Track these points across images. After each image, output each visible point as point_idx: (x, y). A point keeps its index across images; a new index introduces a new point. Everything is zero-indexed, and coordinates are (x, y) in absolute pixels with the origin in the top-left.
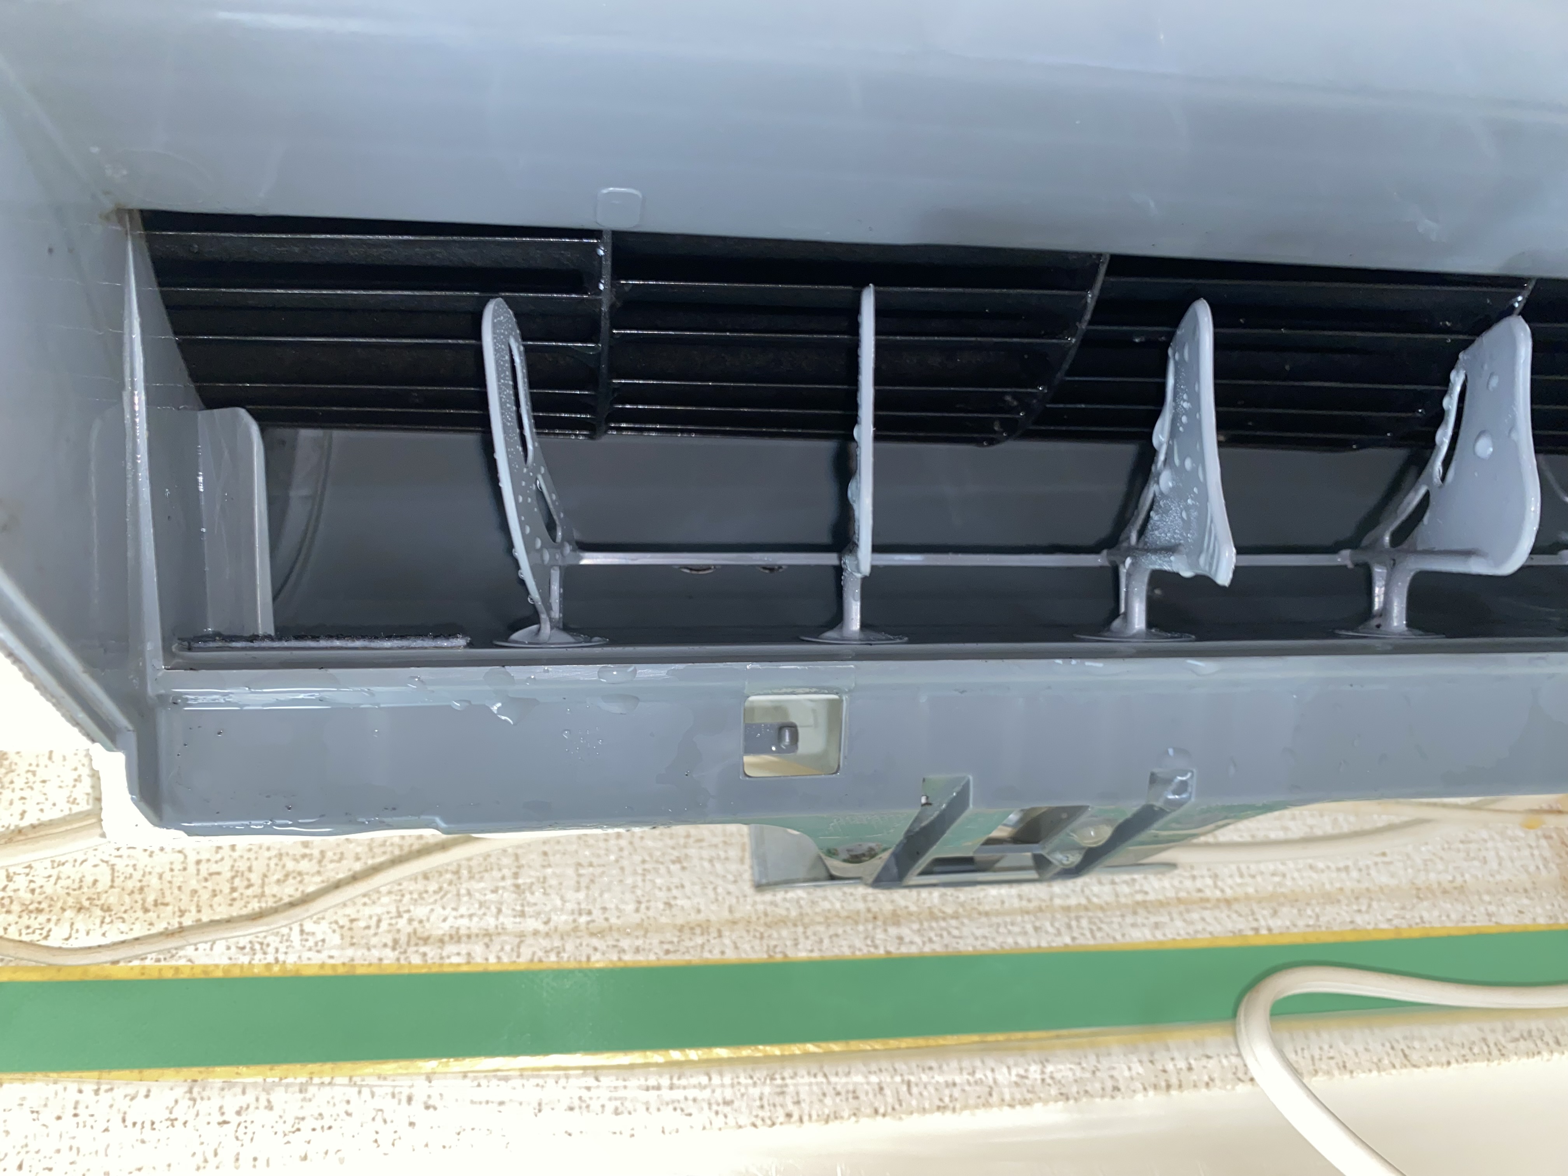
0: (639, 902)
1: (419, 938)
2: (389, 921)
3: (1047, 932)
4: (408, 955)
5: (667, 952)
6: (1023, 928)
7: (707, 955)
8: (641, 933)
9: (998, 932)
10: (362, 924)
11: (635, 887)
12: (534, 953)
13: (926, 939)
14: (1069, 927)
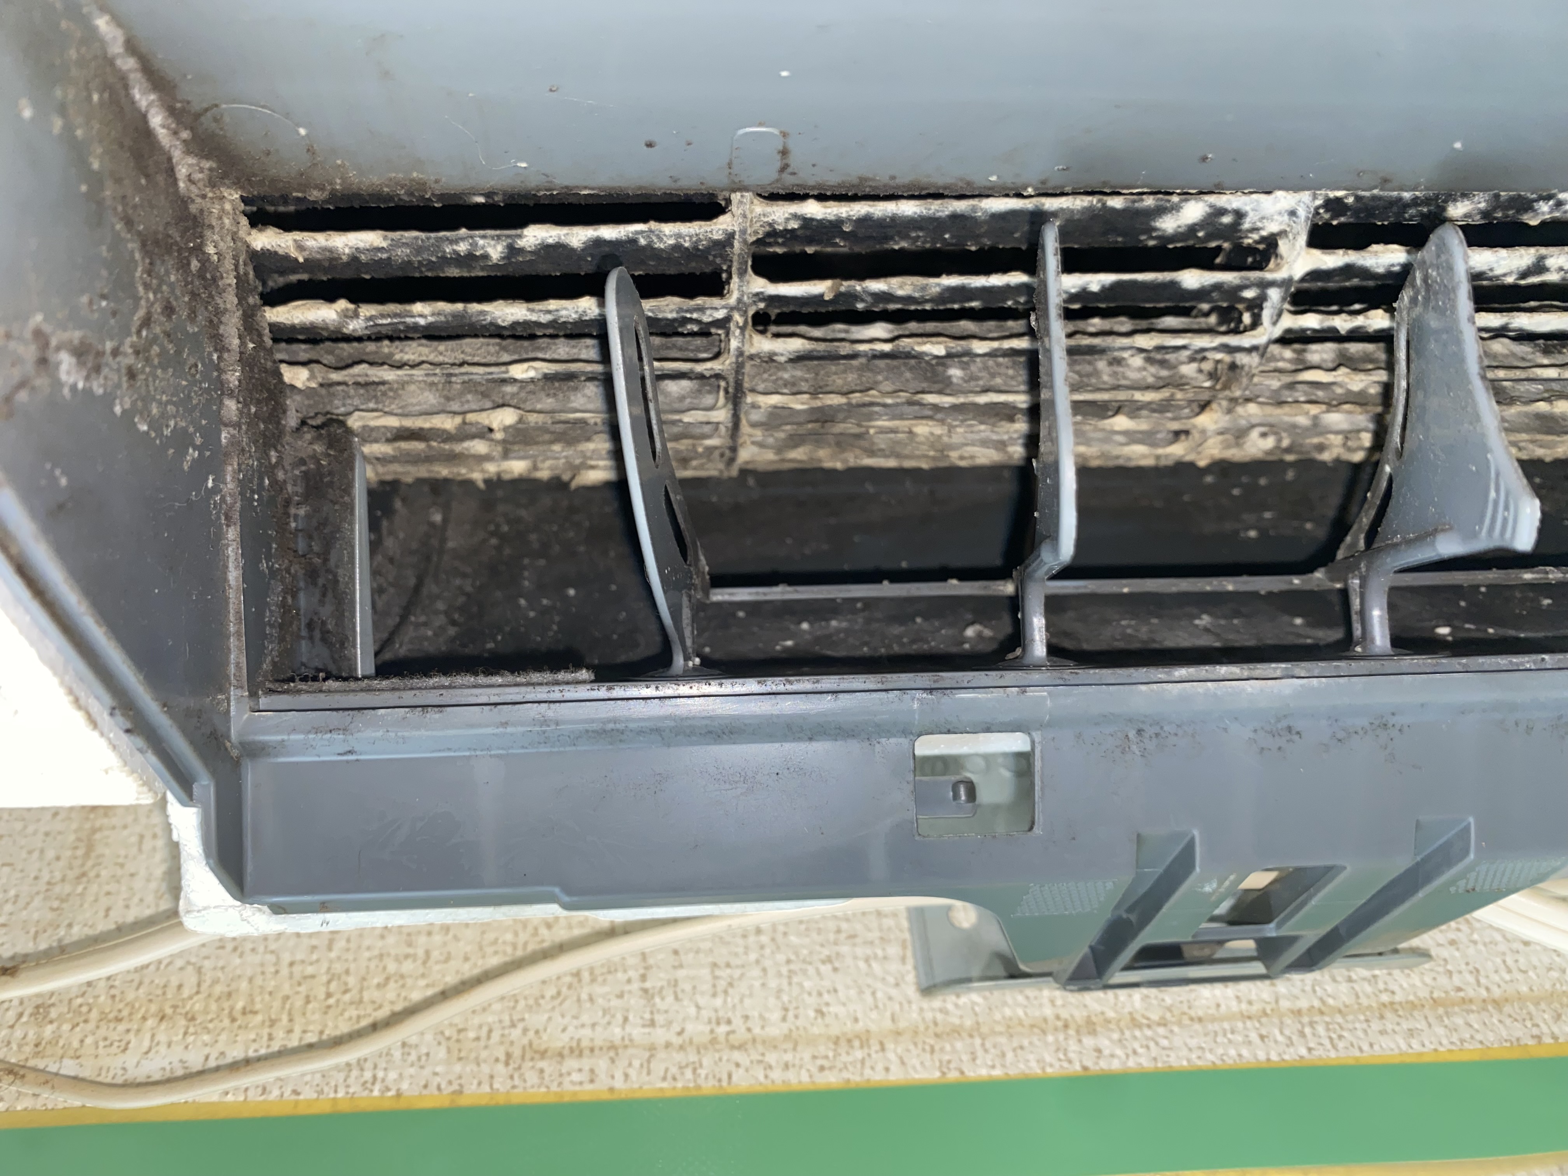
0: (786, 1010)
1: (536, 1052)
2: (500, 1032)
3: (1276, 1042)
4: (522, 1071)
5: (822, 1069)
6: (1247, 1036)
7: (868, 1072)
8: (790, 1046)
9: (1215, 1042)
10: (472, 1035)
11: (779, 991)
12: (667, 1070)
13: (1130, 1052)
14: (1302, 1034)
